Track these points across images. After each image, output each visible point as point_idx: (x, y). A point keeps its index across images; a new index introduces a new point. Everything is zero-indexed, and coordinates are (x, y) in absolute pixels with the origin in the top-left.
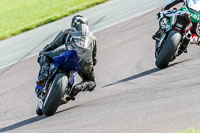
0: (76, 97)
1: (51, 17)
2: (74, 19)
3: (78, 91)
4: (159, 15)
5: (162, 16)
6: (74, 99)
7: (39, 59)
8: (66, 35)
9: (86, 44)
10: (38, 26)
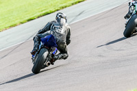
1: (48, 11)
3: (56, 59)
5: (131, 5)
6: (53, 64)
7: (34, 38)
9: (62, 31)
10: (39, 17)
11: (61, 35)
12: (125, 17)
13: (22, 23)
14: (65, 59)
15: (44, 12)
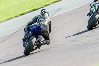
0: (40, 47)
1: (35, 8)
2: (42, 11)
3: (42, 44)
4: (91, 4)
5: (92, 5)
7: (24, 29)
8: (37, 18)
10: (28, 13)
11: (45, 26)
12: (88, 15)
13: (16, 17)
14: (48, 44)
15: (32, 9)
